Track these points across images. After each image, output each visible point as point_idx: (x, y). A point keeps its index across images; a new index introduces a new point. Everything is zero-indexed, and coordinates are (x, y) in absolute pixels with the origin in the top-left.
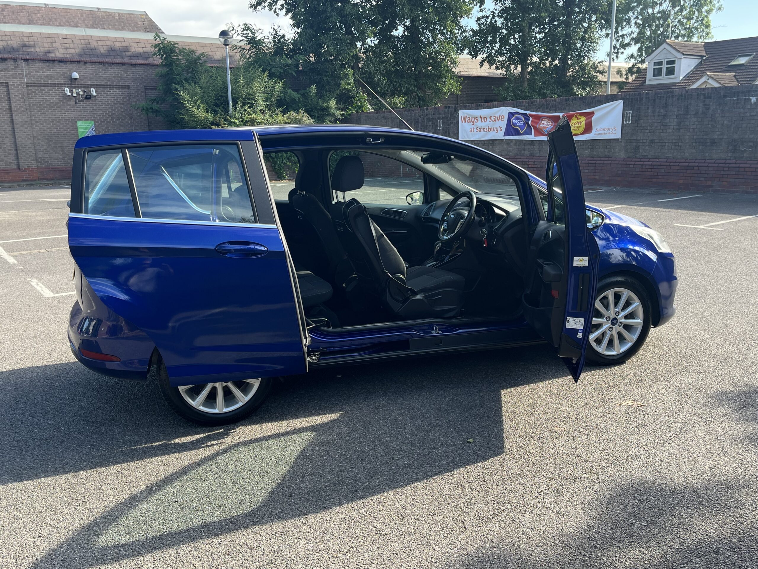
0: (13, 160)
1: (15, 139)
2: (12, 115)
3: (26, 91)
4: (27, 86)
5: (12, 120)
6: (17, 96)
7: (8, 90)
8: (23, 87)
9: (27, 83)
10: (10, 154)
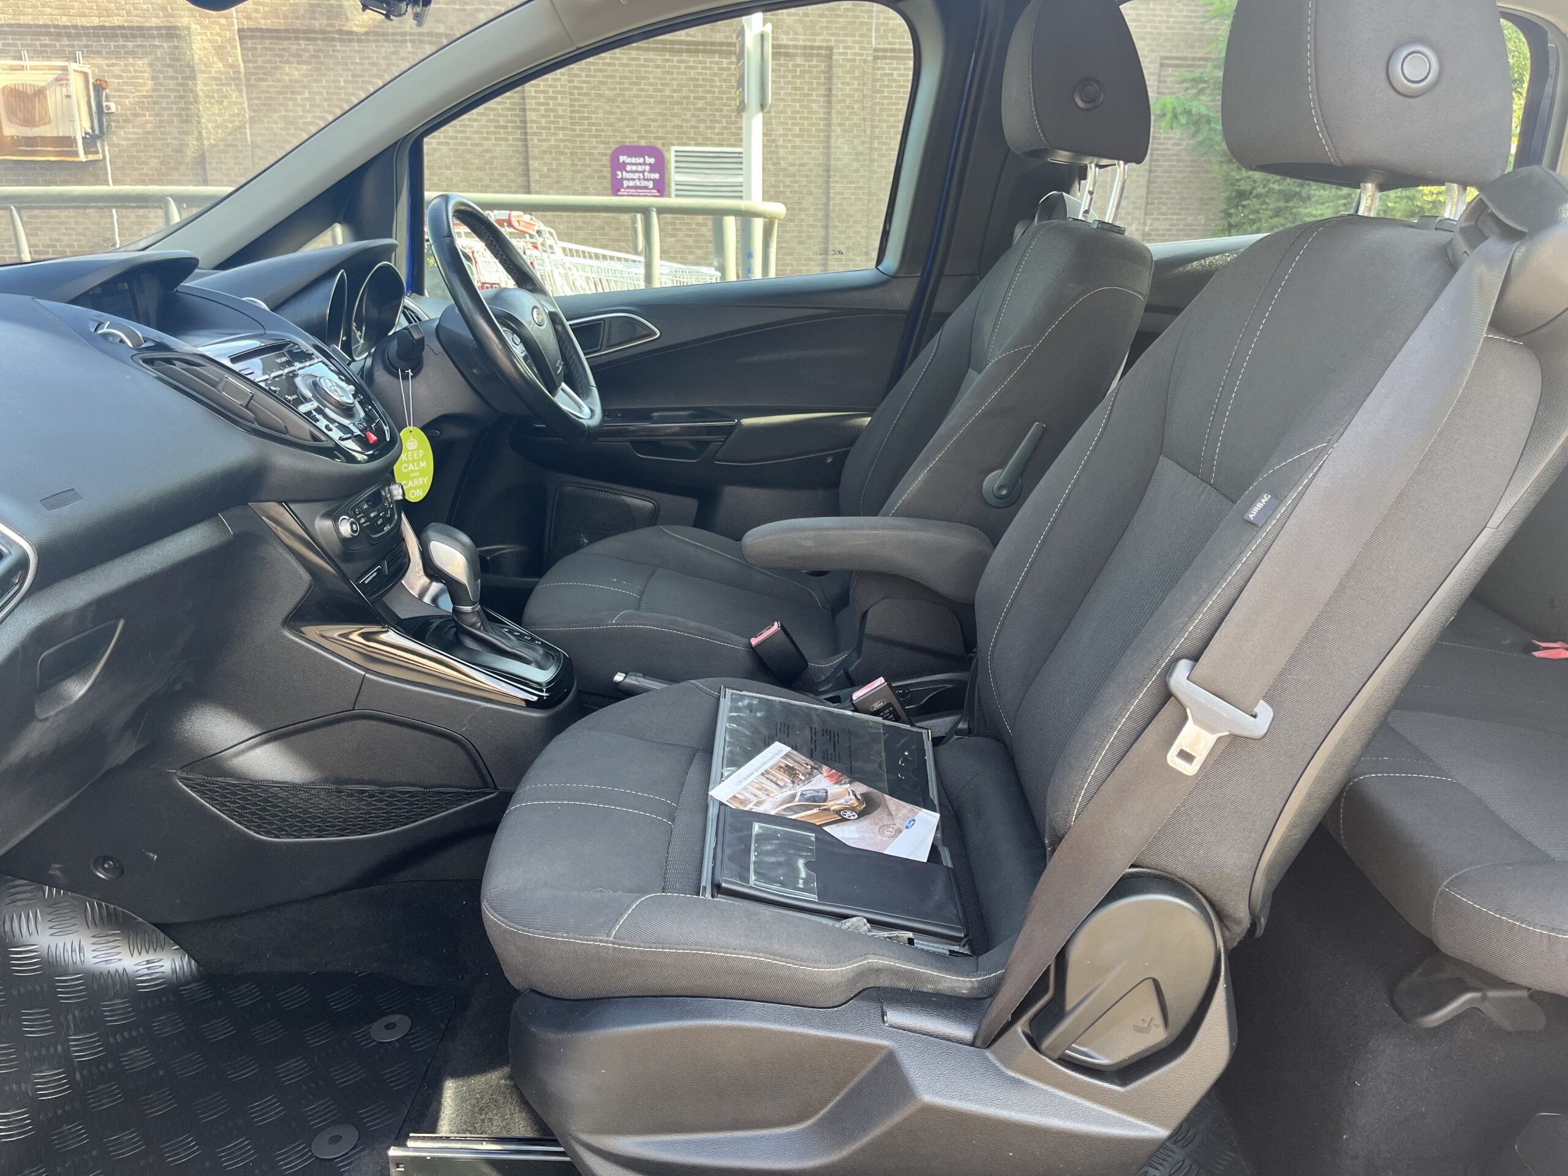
0: (816, 253)
1: (828, 198)
2: (829, 137)
3: (870, 71)
4: (876, 58)
5: (828, 148)
6: (848, 84)
7: (830, 67)
8: (865, 61)
9: (876, 50)
10: (810, 237)
